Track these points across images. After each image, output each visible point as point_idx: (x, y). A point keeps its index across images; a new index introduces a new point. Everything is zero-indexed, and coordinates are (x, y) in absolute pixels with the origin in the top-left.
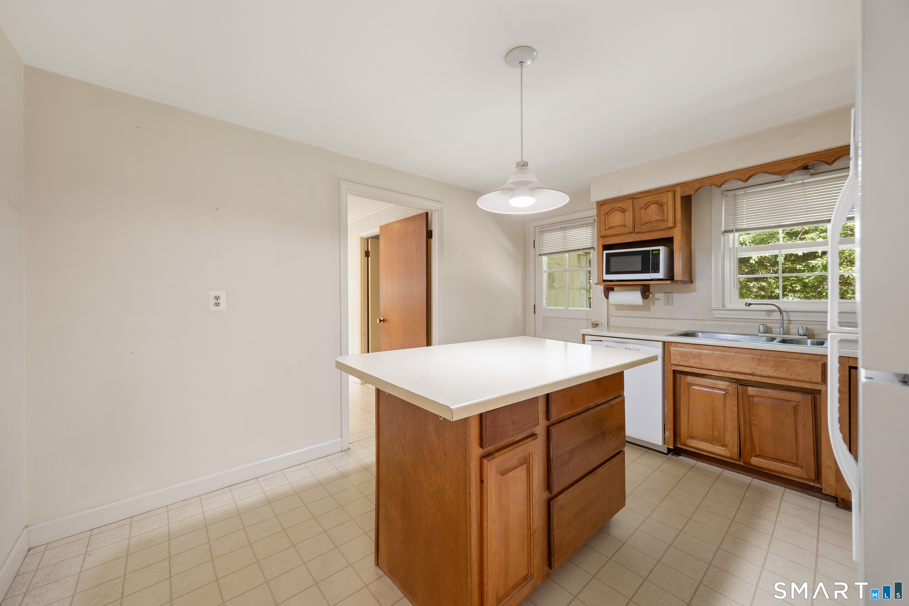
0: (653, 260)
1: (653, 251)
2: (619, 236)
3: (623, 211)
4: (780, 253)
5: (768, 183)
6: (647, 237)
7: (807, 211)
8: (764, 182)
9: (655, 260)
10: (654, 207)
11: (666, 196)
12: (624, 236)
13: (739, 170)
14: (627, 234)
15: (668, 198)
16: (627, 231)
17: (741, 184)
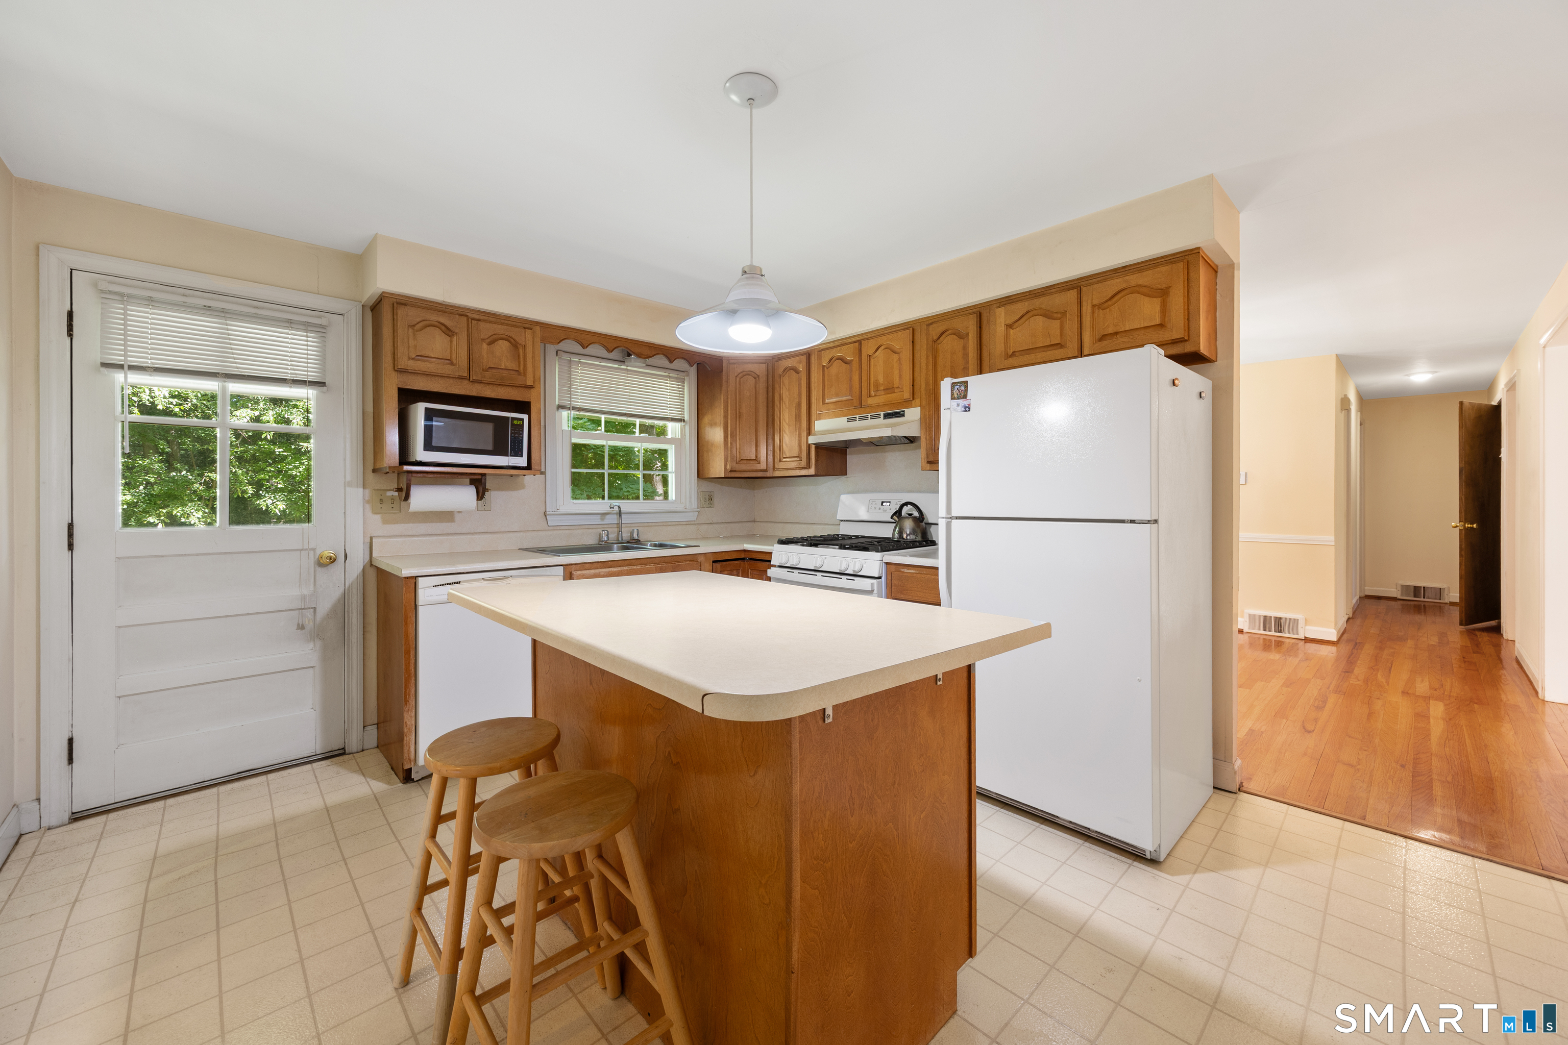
0: (513, 435)
1: (513, 419)
2: (437, 378)
3: (449, 332)
4: (607, 443)
5: (602, 358)
6: (489, 393)
7: (630, 402)
8: (599, 356)
9: (517, 435)
10: (503, 346)
11: (524, 334)
12: (448, 380)
13: (607, 335)
14: (455, 378)
15: (527, 340)
16: (457, 374)
17: (578, 348)
